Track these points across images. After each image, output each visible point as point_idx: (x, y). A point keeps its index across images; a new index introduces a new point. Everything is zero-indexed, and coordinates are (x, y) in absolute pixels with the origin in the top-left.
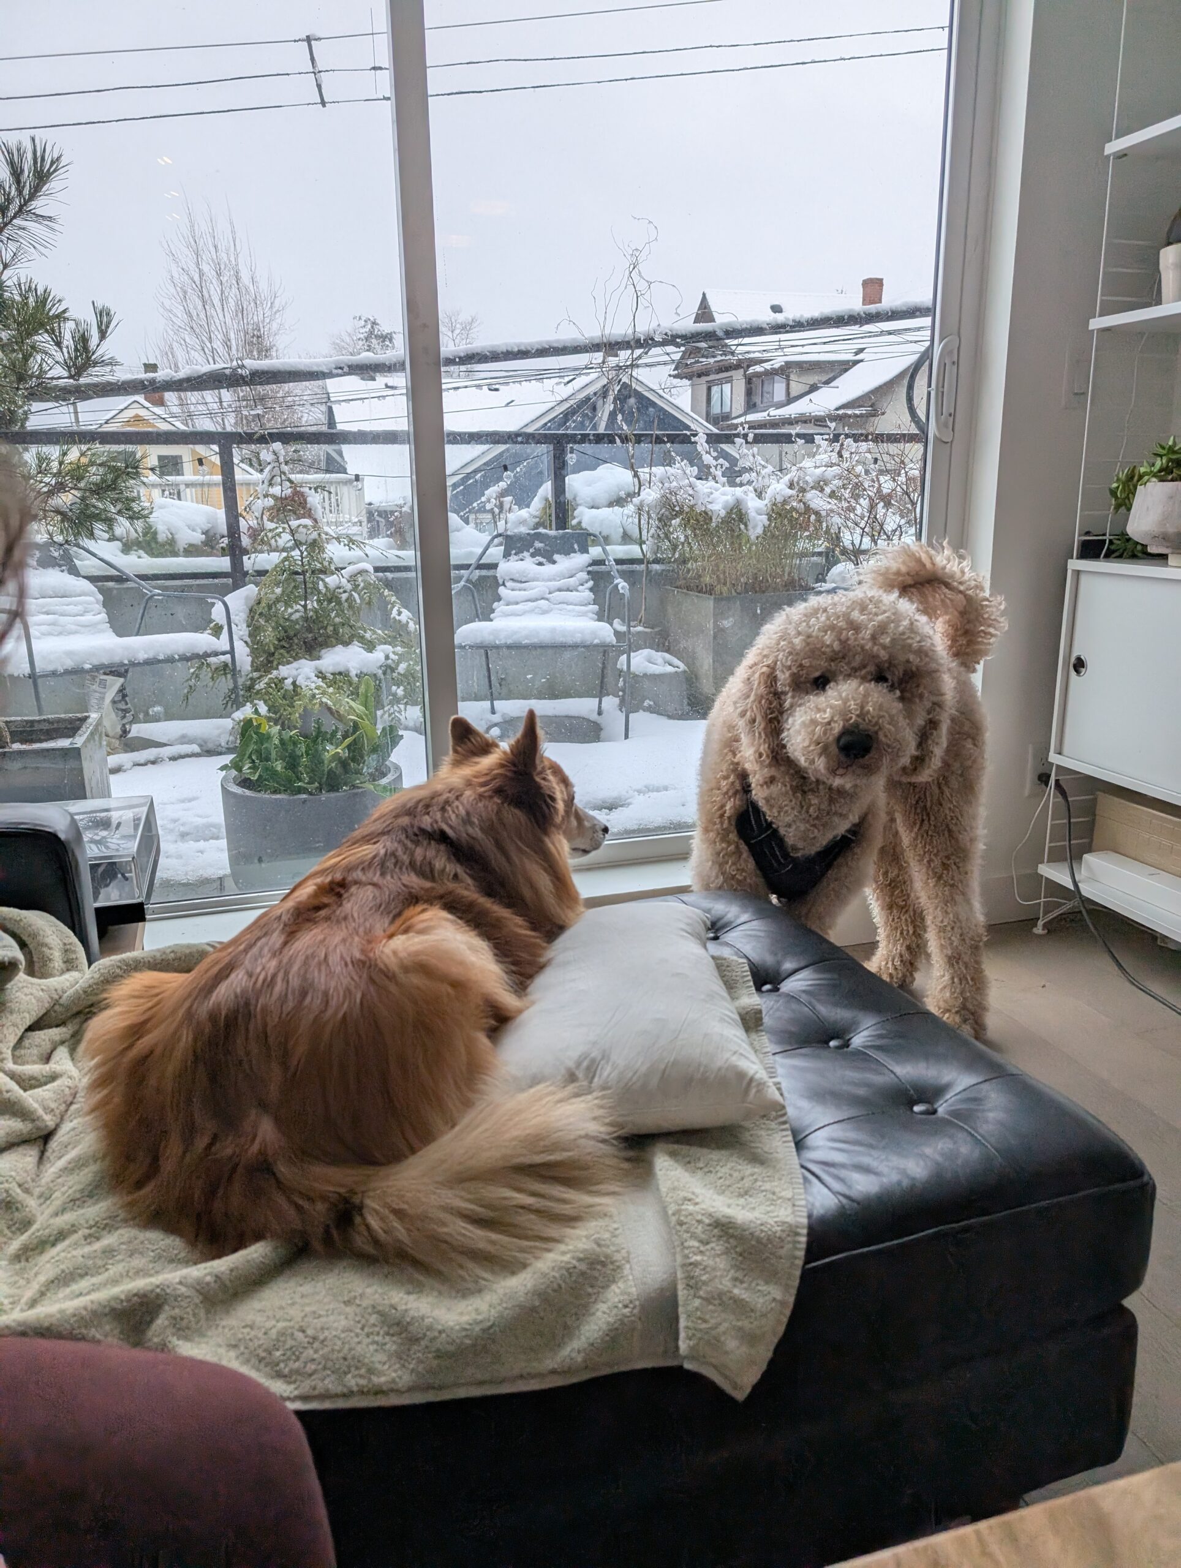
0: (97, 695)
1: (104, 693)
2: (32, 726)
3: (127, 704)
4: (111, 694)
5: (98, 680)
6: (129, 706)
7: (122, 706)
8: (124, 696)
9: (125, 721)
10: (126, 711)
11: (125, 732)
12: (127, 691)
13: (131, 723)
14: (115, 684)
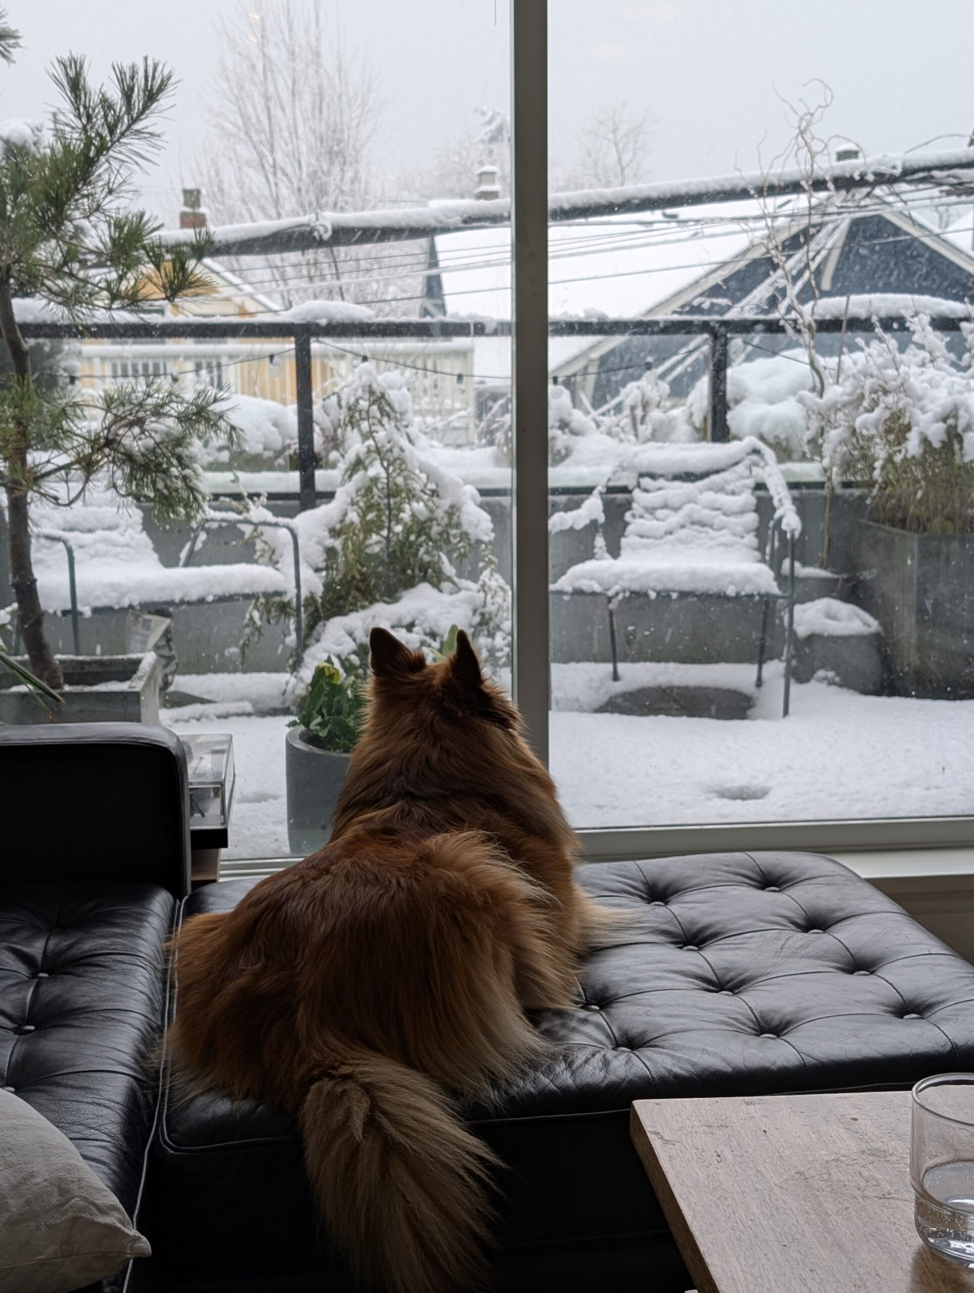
0: (139, 638)
1: (147, 637)
2: (82, 668)
3: (170, 649)
4: (155, 636)
5: (141, 620)
6: (174, 652)
7: (166, 652)
8: (169, 641)
9: (168, 670)
10: (170, 659)
11: (166, 684)
12: (173, 635)
13: (174, 673)
14: (161, 624)
